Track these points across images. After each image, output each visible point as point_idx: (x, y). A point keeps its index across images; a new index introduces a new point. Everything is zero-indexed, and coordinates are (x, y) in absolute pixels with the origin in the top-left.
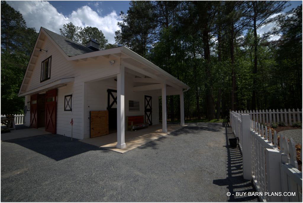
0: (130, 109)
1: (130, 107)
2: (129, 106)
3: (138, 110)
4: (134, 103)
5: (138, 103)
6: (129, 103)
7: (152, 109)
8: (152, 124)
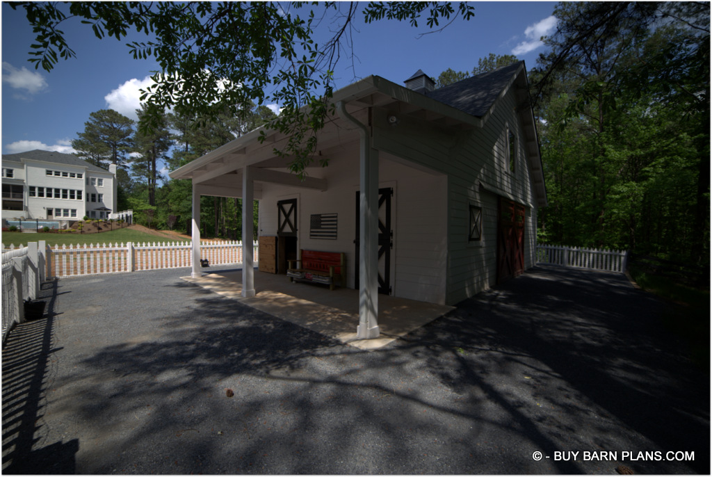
0: (312, 234)
1: (312, 230)
2: (311, 228)
3: (334, 235)
4: (322, 219)
5: (335, 219)
6: (311, 221)
7: (391, 234)
8: (390, 290)
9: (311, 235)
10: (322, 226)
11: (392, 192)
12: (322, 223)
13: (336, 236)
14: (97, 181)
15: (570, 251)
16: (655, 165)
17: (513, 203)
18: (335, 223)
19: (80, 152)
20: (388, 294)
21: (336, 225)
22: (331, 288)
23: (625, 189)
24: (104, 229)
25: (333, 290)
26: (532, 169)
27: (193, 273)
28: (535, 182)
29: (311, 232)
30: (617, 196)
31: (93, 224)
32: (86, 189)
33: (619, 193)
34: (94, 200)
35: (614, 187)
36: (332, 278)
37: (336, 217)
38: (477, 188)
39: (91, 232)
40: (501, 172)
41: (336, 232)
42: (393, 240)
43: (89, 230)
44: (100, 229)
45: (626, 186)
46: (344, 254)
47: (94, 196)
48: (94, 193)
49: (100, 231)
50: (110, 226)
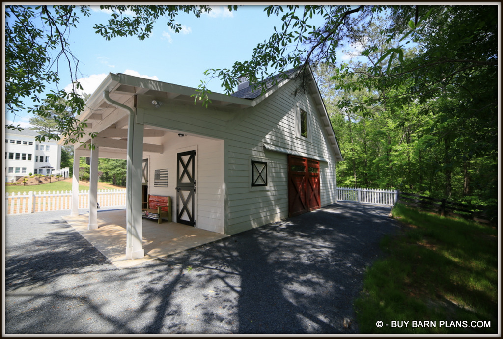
2: (155, 179)
3: (166, 185)
4: (161, 173)
5: (167, 173)
6: (155, 175)
7: (195, 183)
8: (195, 223)
9: (155, 185)
10: (161, 178)
11: (195, 153)
12: (161, 176)
13: (167, 185)
14: (45, 147)
15: (361, 192)
16: (418, 132)
17: (304, 159)
18: (166, 175)
19: (35, 126)
20: (193, 226)
21: (167, 177)
22: (159, 222)
23: (401, 148)
24: (44, 181)
25: (160, 223)
26: (327, 135)
27: (72, 213)
28: (330, 144)
29: (155, 182)
30: (397, 153)
31: (36, 178)
32: (36, 153)
33: (396, 151)
34: (42, 160)
35: (394, 147)
36: (159, 215)
37: (167, 171)
38: (261, 149)
39: (32, 184)
40: (292, 138)
41: (167, 182)
42: (196, 187)
43: (32, 182)
44: (41, 182)
45: (402, 146)
46: (170, 197)
47: (42, 158)
48: (42, 155)
49: (40, 183)
50: (49, 180)
